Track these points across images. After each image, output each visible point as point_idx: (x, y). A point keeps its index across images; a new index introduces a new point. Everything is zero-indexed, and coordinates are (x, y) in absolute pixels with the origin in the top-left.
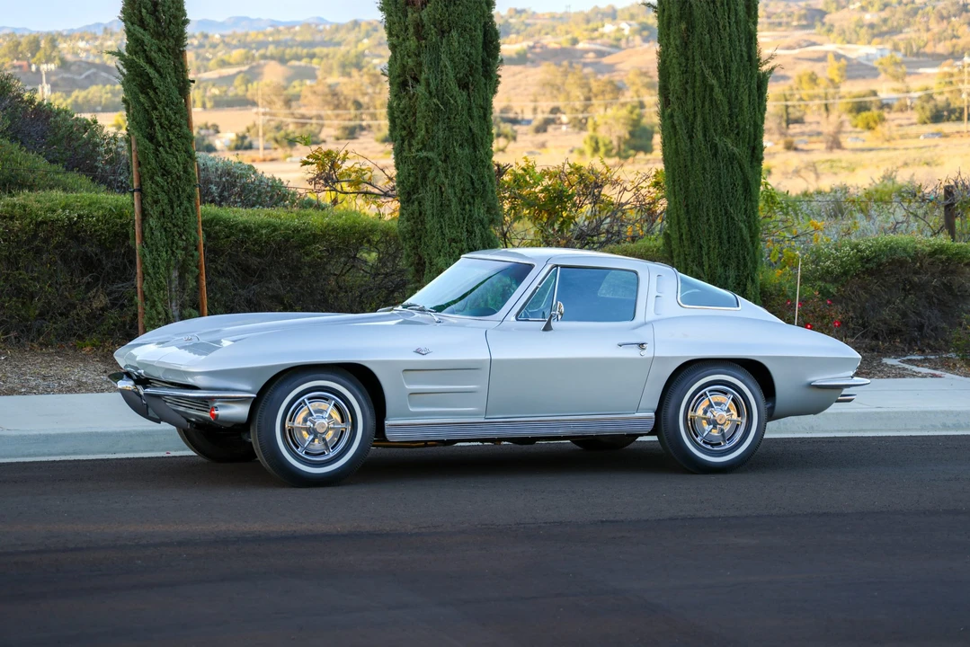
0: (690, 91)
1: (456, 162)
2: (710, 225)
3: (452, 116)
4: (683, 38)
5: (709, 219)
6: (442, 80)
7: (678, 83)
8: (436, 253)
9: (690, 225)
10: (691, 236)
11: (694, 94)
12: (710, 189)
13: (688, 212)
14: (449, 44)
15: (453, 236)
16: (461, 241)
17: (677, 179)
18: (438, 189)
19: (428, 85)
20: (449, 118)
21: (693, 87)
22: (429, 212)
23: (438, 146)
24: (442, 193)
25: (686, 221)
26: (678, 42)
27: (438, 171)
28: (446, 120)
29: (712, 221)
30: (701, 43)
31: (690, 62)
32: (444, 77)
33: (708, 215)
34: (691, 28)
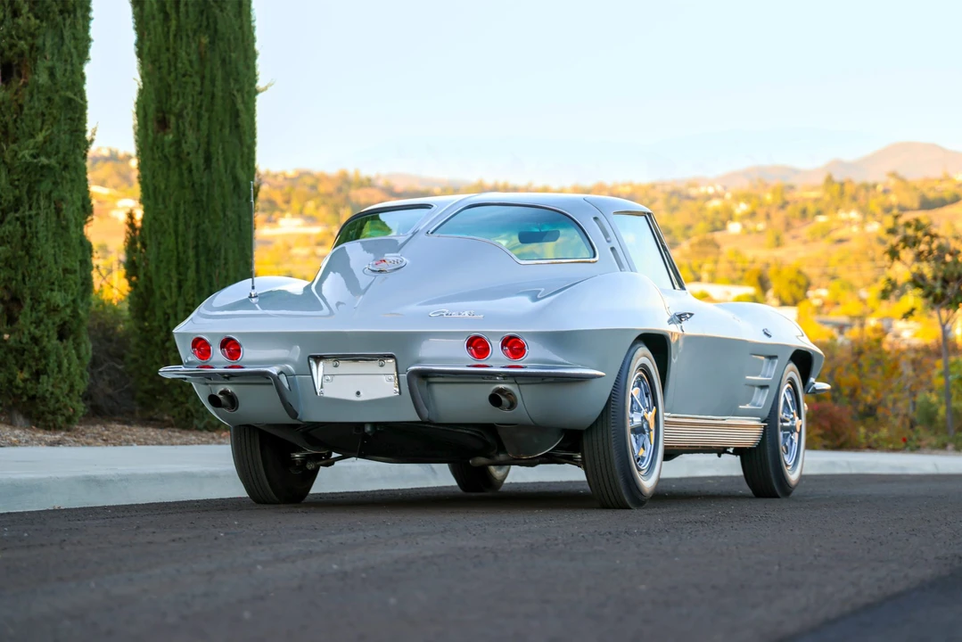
0: (206, 115)
1: (76, 172)
2: (227, 270)
3: (77, 116)
4: (200, 53)
5: (226, 264)
6: (66, 70)
7: (190, 106)
8: (46, 285)
9: (198, 271)
10: (199, 282)
11: (209, 118)
12: (231, 229)
13: (197, 255)
14: (73, 26)
15: (68, 266)
16: (75, 271)
17: (181, 217)
18: (53, 206)
19: (52, 74)
20: (70, 119)
21: (210, 110)
22: (40, 235)
23: (57, 153)
24: (58, 211)
25: (193, 266)
26: (194, 57)
27: (55, 183)
28: (69, 121)
29: (231, 266)
30: (223, 61)
31: (207, 82)
32: (69, 67)
33: (226, 259)
34: (212, 42)
